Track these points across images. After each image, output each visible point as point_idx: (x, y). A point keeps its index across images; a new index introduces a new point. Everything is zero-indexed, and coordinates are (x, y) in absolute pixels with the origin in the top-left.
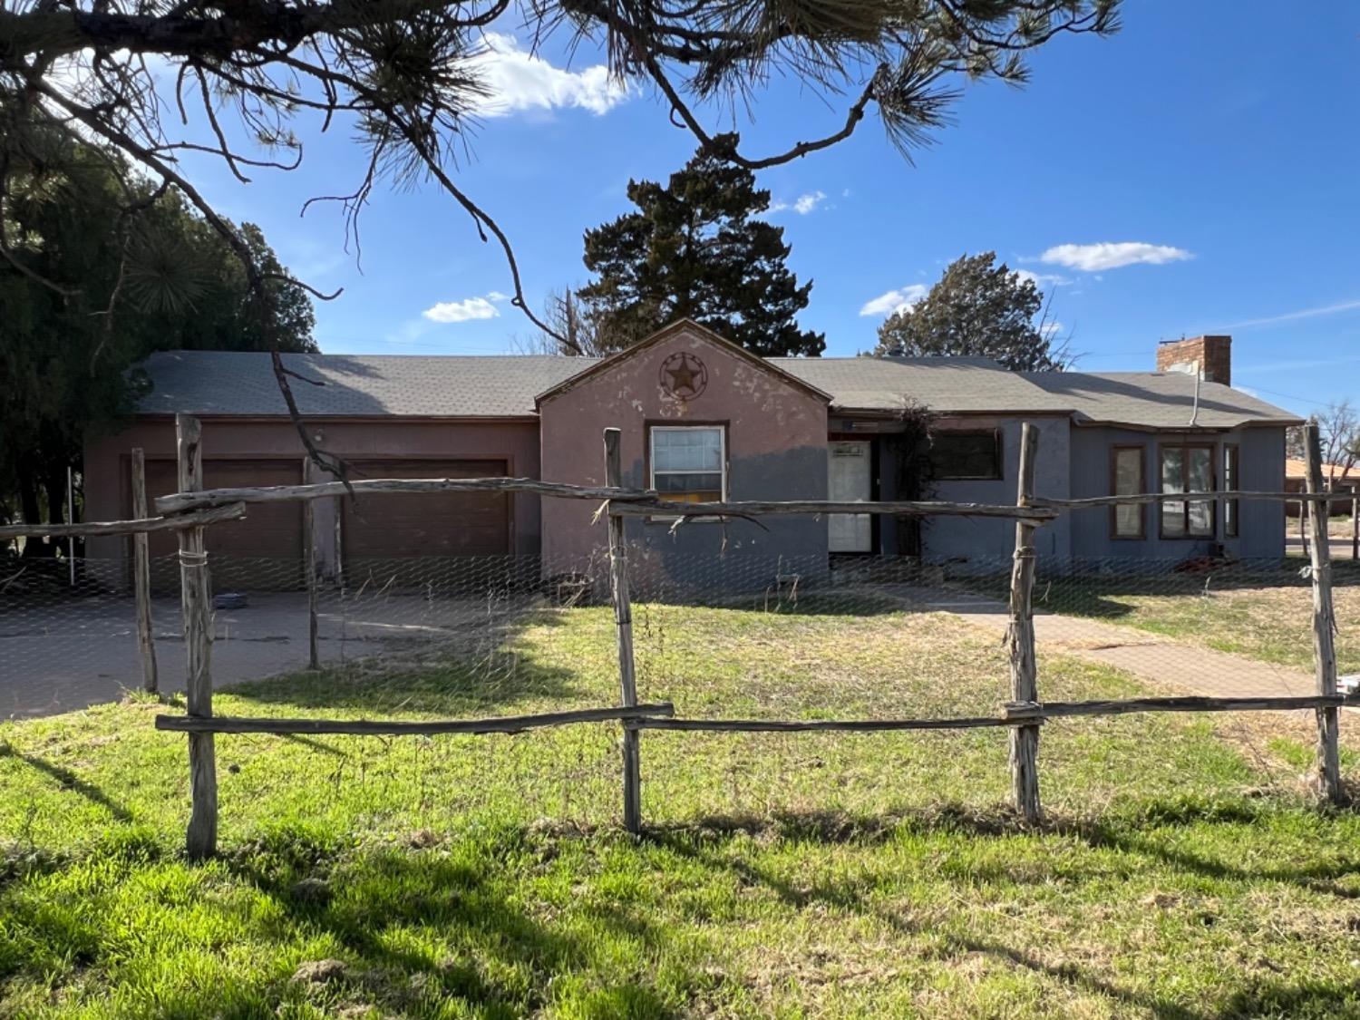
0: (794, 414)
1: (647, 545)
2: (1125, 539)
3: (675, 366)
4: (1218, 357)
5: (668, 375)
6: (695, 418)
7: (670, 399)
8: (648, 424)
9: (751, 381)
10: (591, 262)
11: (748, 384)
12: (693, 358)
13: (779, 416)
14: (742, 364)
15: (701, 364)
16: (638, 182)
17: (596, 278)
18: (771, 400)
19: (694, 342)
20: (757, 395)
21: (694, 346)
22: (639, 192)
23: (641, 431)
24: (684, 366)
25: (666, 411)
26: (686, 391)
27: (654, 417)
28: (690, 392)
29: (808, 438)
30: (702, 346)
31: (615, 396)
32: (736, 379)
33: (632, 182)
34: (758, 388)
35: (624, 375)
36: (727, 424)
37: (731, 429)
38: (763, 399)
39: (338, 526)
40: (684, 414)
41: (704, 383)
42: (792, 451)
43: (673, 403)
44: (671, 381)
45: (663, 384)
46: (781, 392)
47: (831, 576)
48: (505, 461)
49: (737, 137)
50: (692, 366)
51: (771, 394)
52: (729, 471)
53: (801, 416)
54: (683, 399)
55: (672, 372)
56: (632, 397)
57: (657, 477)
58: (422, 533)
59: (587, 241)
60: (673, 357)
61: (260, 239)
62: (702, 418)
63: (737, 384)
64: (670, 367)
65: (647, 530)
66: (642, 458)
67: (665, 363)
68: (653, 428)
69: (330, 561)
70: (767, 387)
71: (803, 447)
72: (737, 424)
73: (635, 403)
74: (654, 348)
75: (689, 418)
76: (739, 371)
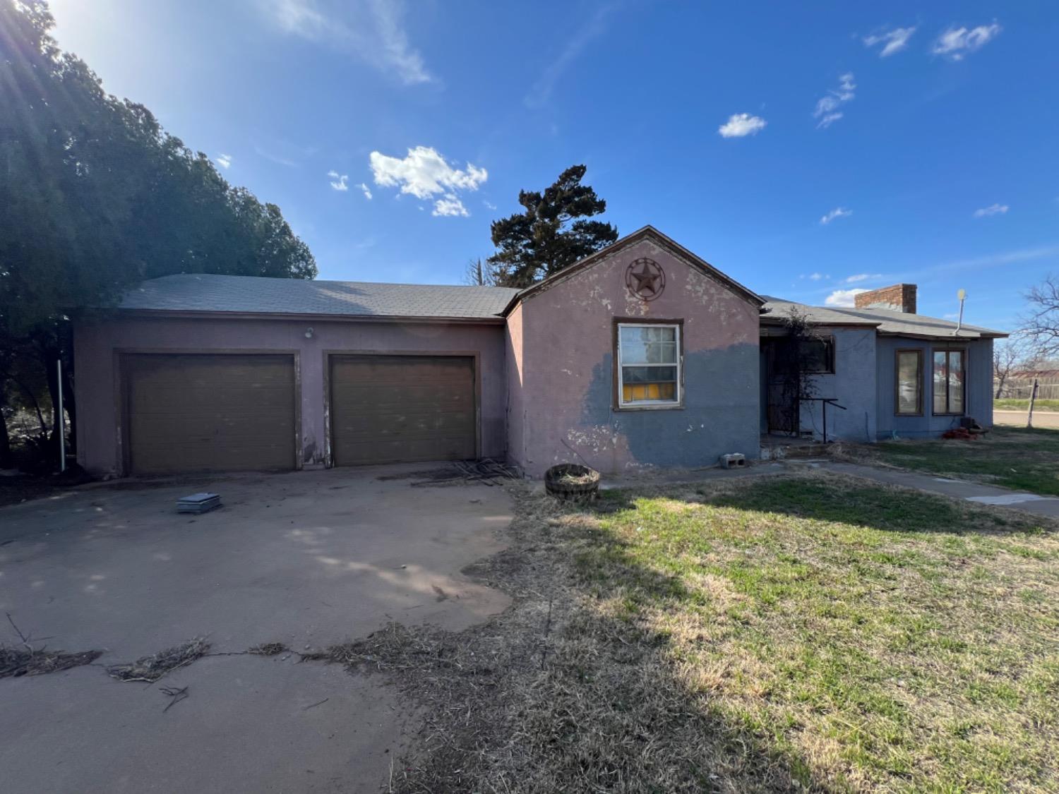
0: (734, 315)
1: (615, 430)
2: (906, 415)
3: (639, 270)
4: (909, 296)
5: (633, 278)
6: (655, 316)
7: (634, 299)
8: (616, 321)
9: (700, 286)
10: (496, 240)
11: (698, 288)
12: (654, 264)
13: (722, 318)
14: (691, 270)
15: (660, 269)
16: (525, 192)
17: (500, 250)
18: (716, 302)
19: (654, 249)
20: (706, 298)
21: (654, 253)
22: (526, 199)
23: (610, 327)
24: (646, 270)
25: (631, 310)
26: (648, 293)
27: (620, 315)
28: (652, 294)
29: (744, 336)
30: (661, 253)
31: (588, 294)
32: (688, 283)
33: (522, 191)
34: (706, 292)
35: (596, 276)
36: (681, 322)
37: (684, 327)
38: (710, 301)
39: (327, 413)
40: (647, 313)
41: (663, 286)
42: (732, 347)
43: (637, 303)
44: (636, 282)
45: (628, 286)
46: (724, 296)
47: (760, 452)
48: (472, 358)
49: (584, 168)
50: (653, 270)
51: (716, 297)
52: (683, 363)
53: (739, 317)
54: (646, 299)
55: (636, 276)
56: (601, 297)
57: (624, 368)
58: (402, 418)
59: (493, 229)
60: (636, 262)
61: (278, 214)
62: (662, 317)
63: (689, 287)
64: (635, 271)
65: (617, 417)
66: (611, 351)
67: (630, 266)
68: (620, 325)
69: (320, 444)
70: (713, 291)
71: (741, 343)
72: (689, 322)
73: (605, 302)
75: (650, 316)
76: (691, 276)
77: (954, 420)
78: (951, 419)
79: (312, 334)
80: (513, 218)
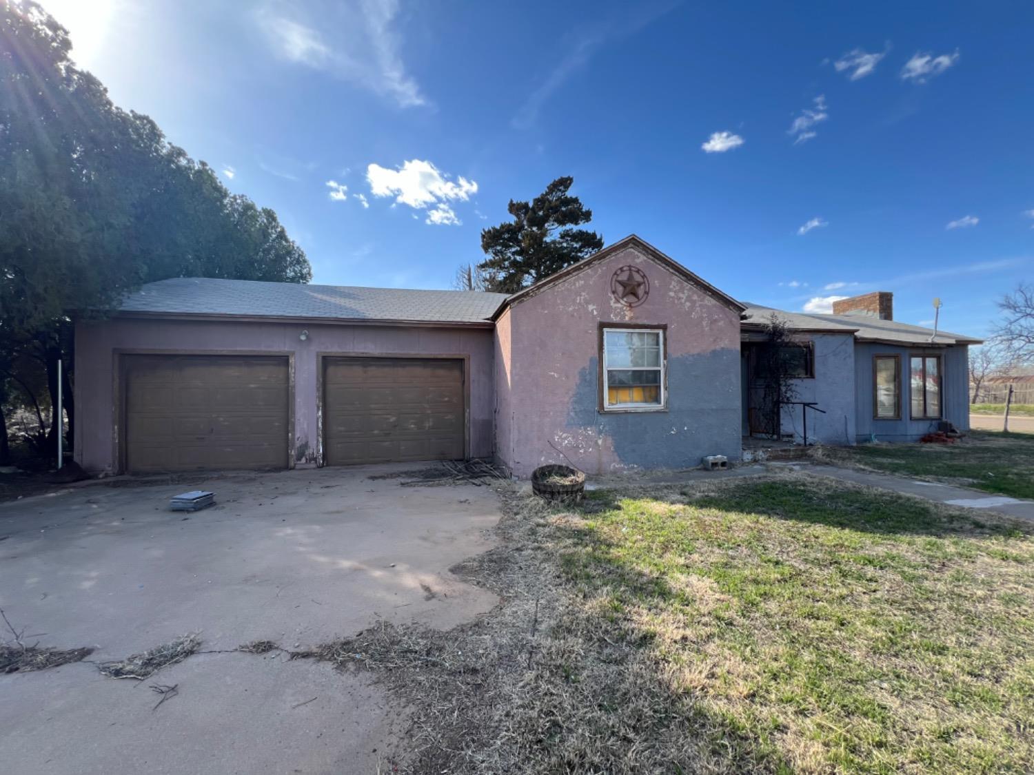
0: (716, 321)
1: (600, 432)
2: (885, 419)
3: (624, 277)
4: (885, 304)
5: (618, 285)
6: (640, 322)
7: (619, 305)
8: (602, 326)
9: (683, 292)
10: (486, 247)
11: (681, 295)
12: (638, 271)
13: (704, 324)
14: (675, 277)
15: (644, 276)
16: (515, 202)
17: (489, 257)
18: (698, 309)
19: (638, 258)
20: (688, 304)
21: (638, 261)
22: (514, 208)
23: (596, 332)
24: (631, 277)
25: (616, 316)
26: (632, 299)
27: (606, 320)
28: (637, 300)
29: (726, 342)
30: (645, 261)
31: (574, 300)
32: (671, 290)
33: (512, 201)
34: (689, 298)
35: (582, 282)
36: (664, 328)
37: (668, 333)
38: (692, 307)
39: (320, 413)
40: (631, 318)
41: (647, 293)
42: (714, 352)
43: (621, 309)
44: (620, 289)
45: (614, 292)
46: (706, 302)
47: (742, 454)
48: (462, 360)
49: (571, 179)
50: (638, 278)
51: (698, 304)
52: (666, 368)
53: (721, 323)
54: (630, 306)
55: (621, 283)
56: (588, 303)
57: (609, 372)
58: (393, 419)
59: (483, 237)
60: (621, 269)
61: (274, 219)
62: (646, 322)
63: (672, 294)
64: (620, 279)
65: (603, 420)
66: (597, 355)
67: (615, 273)
68: (605, 330)
69: (313, 443)
70: (695, 297)
71: (723, 348)
72: (672, 328)
73: (591, 307)
74: (607, 260)
75: (634, 322)
76: (674, 283)
77: (931, 425)
78: (928, 423)
79: (307, 337)
80: (502, 227)
